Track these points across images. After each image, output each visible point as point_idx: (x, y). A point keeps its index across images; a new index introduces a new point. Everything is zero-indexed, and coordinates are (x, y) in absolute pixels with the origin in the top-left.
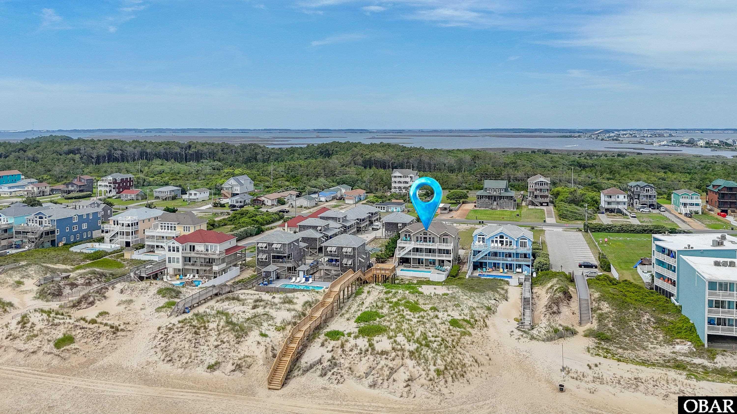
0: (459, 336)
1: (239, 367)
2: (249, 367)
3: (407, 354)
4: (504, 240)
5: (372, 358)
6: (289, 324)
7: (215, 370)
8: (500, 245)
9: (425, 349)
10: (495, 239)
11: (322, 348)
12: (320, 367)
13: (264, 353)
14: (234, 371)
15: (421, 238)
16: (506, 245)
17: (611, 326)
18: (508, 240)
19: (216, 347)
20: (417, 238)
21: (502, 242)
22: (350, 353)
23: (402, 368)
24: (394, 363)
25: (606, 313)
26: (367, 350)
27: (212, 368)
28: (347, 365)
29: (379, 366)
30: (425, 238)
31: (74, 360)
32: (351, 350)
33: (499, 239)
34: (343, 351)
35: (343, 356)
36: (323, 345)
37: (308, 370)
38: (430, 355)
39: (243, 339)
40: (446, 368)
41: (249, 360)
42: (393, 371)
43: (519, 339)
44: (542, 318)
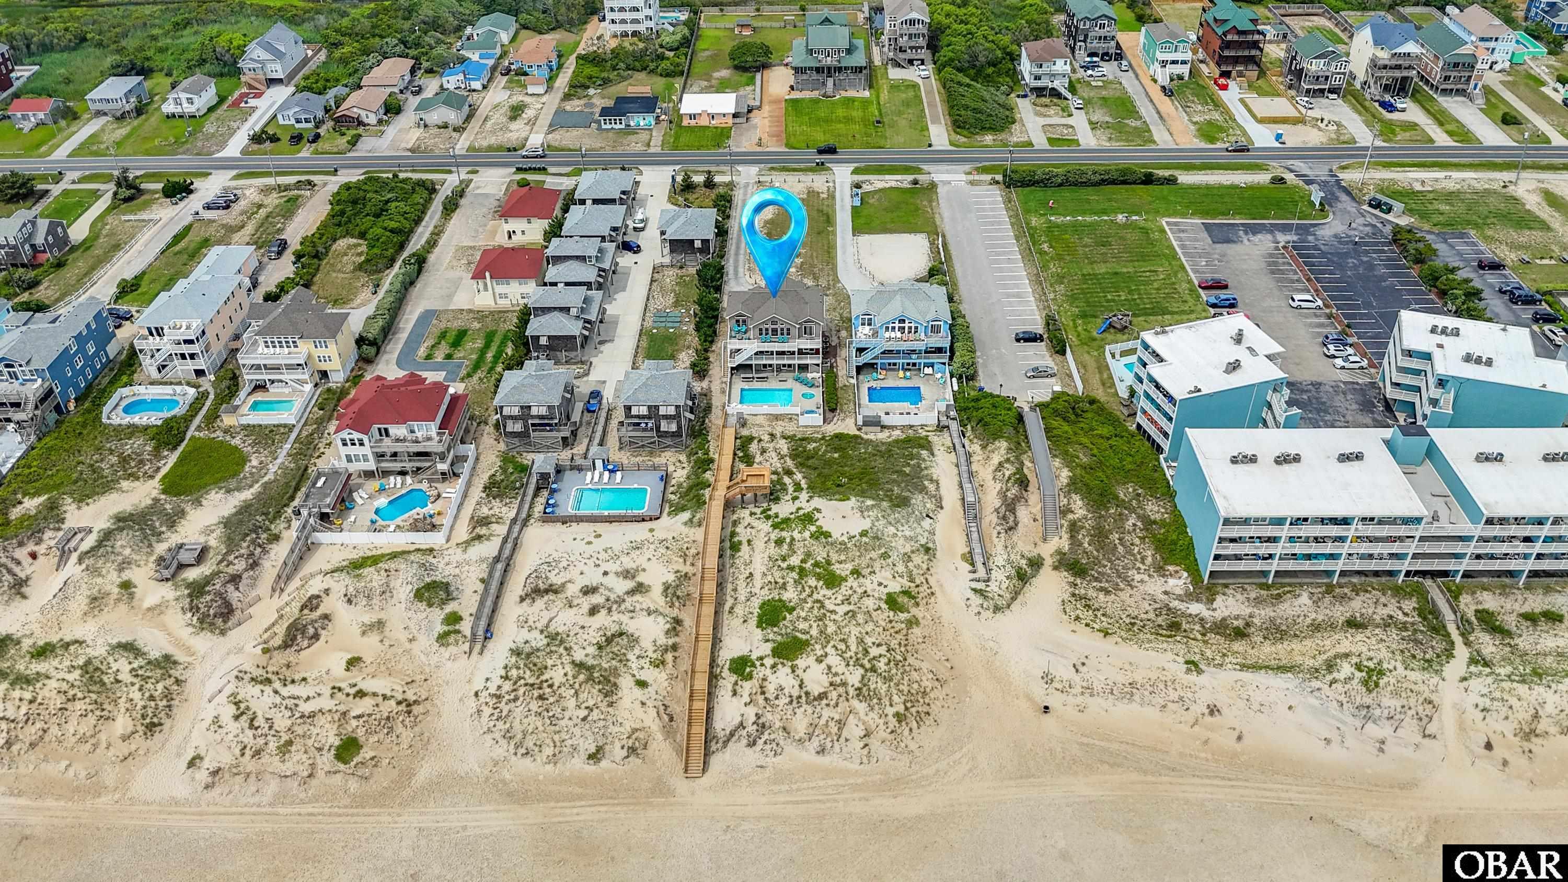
0: (904, 632)
1: (632, 750)
2: (645, 747)
3: (852, 691)
4: (907, 325)
5: (810, 709)
6: (666, 650)
7: (599, 760)
8: (899, 335)
9: (873, 678)
10: (891, 325)
11: (734, 699)
12: (744, 733)
13: (657, 720)
14: (627, 757)
15: (767, 330)
16: (910, 332)
17: (1086, 545)
18: (913, 325)
19: (584, 719)
20: (761, 330)
21: (902, 329)
22: (777, 702)
23: (851, 716)
24: (839, 709)
25: (1080, 520)
26: (800, 697)
27: (595, 757)
28: (778, 724)
29: (823, 721)
30: (773, 330)
31: (382, 778)
32: (777, 698)
33: (897, 325)
34: (766, 699)
35: (769, 708)
36: (735, 693)
37: (729, 740)
38: (883, 688)
39: (615, 697)
40: (907, 709)
41: (641, 735)
42: (841, 724)
43: (979, 613)
44: (996, 540)
